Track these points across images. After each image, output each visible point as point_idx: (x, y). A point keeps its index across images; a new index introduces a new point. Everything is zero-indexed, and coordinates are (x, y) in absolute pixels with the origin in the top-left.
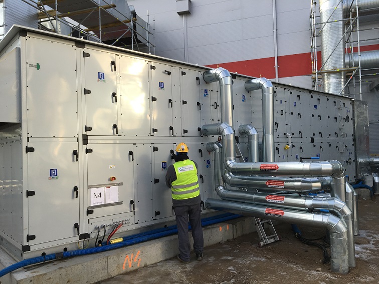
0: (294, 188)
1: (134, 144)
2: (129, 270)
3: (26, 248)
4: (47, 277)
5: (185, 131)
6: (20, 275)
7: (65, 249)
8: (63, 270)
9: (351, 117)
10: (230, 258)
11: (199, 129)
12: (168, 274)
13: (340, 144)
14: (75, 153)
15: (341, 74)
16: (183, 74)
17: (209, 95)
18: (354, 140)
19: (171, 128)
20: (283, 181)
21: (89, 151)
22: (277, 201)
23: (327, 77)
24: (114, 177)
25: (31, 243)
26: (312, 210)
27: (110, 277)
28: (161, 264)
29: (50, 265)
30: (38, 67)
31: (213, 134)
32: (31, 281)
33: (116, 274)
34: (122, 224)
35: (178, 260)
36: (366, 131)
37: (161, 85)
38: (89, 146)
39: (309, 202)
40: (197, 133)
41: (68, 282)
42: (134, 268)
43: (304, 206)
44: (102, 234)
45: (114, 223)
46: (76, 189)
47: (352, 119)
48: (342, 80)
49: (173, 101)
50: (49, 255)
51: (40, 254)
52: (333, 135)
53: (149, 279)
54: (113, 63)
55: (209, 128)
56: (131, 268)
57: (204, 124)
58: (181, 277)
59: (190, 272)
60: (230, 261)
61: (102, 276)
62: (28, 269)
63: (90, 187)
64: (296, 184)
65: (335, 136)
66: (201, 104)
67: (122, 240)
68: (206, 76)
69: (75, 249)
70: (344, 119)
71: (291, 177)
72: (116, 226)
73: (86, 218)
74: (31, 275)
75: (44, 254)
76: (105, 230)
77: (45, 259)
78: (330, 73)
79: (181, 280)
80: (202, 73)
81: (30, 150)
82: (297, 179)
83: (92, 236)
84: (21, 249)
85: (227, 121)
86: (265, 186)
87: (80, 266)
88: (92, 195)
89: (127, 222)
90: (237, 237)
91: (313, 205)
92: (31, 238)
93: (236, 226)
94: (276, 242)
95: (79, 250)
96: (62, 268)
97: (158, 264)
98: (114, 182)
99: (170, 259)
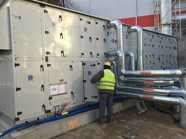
0: (159, 84)
1: (72, 61)
2: (72, 129)
3: (17, 119)
4: (30, 135)
5: (98, 55)
6: (15, 134)
7: (38, 119)
8: (38, 130)
9: (176, 47)
10: (124, 121)
11: (105, 53)
12: (94, 131)
13: (172, 61)
14: (42, 66)
15: (170, 25)
16: (97, 23)
17: (110, 35)
18: (178, 59)
19: (91, 53)
20: (153, 80)
21: (49, 65)
22: (149, 91)
23: (163, 27)
24: (62, 80)
25: (20, 116)
26: (169, 95)
27: (63, 133)
28: (89, 125)
29: (31, 128)
30: (20, 18)
31: (112, 56)
32: (21, 137)
33: (66, 131)
34: (68, 104)
35: (97, 122)
36: (183, 54)
37: (86, 29)
38: (49, 63)
39: (168, 91)
40: (104, 55)
41: (41, 137)
42: (75, 128)
43: (165, 93)
44: (57, 110)
45: (63, 104)
46: (43, 86)
47: (177, 48)
48: (171, 29)
49: (92, 38)
50: (29, 122)
51: (25, 122)
52: (168, 57)
53: (84, 134)
54: (60, 17)
55: (110, 53)
56: (73, 127)
57: (107, 51)
58: (101, 132)
59: (105, 129)
60: (125, 123)
61: (59, 133)
62: (19, 130)
63: (50, 85)
64: (161, 81)
65: (169, 57)
66: (106, 40)
67: (67, 113)
68: (108, 24)
69: (43, 118)
70: (174, 48)
71: (157, 78)
72: (65, 105)
73: (49, 101)
74: (21, 134)
75: (27, 122)
76: (59, 108)
77: (27, 125)
78: (164, 25)
79: (101, 134)
80: (106, 23)
81: (17, 65)
82: (161, 79)
83: (52, 111)
84: (14, 119)
85: (120, 49)
86: (142, 83)
87: (47, 128)
88: (51, 89)
89: (70, 103)
90: (125, 109)
91: (170, 92)
92: (19, 113)
93: (124, 103)
94: (146, 111)
95: (45, 119)
96: (37, 129)
97: (87, 125)
98: (63, 82)
99: (93, 122)
